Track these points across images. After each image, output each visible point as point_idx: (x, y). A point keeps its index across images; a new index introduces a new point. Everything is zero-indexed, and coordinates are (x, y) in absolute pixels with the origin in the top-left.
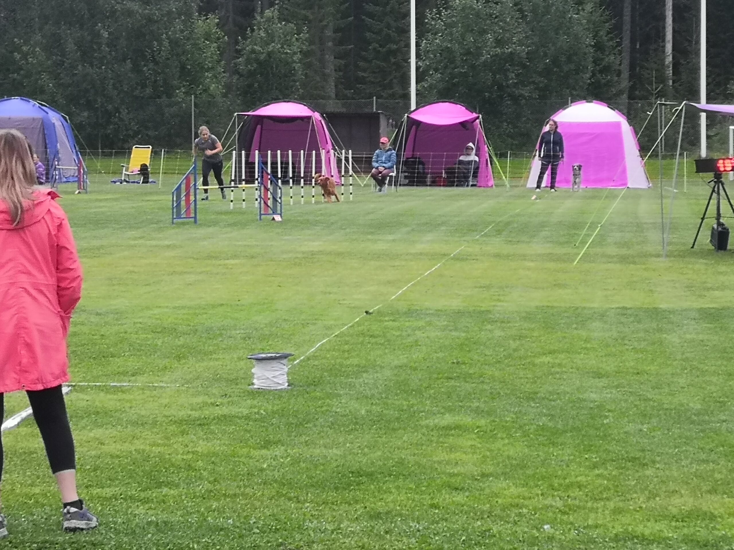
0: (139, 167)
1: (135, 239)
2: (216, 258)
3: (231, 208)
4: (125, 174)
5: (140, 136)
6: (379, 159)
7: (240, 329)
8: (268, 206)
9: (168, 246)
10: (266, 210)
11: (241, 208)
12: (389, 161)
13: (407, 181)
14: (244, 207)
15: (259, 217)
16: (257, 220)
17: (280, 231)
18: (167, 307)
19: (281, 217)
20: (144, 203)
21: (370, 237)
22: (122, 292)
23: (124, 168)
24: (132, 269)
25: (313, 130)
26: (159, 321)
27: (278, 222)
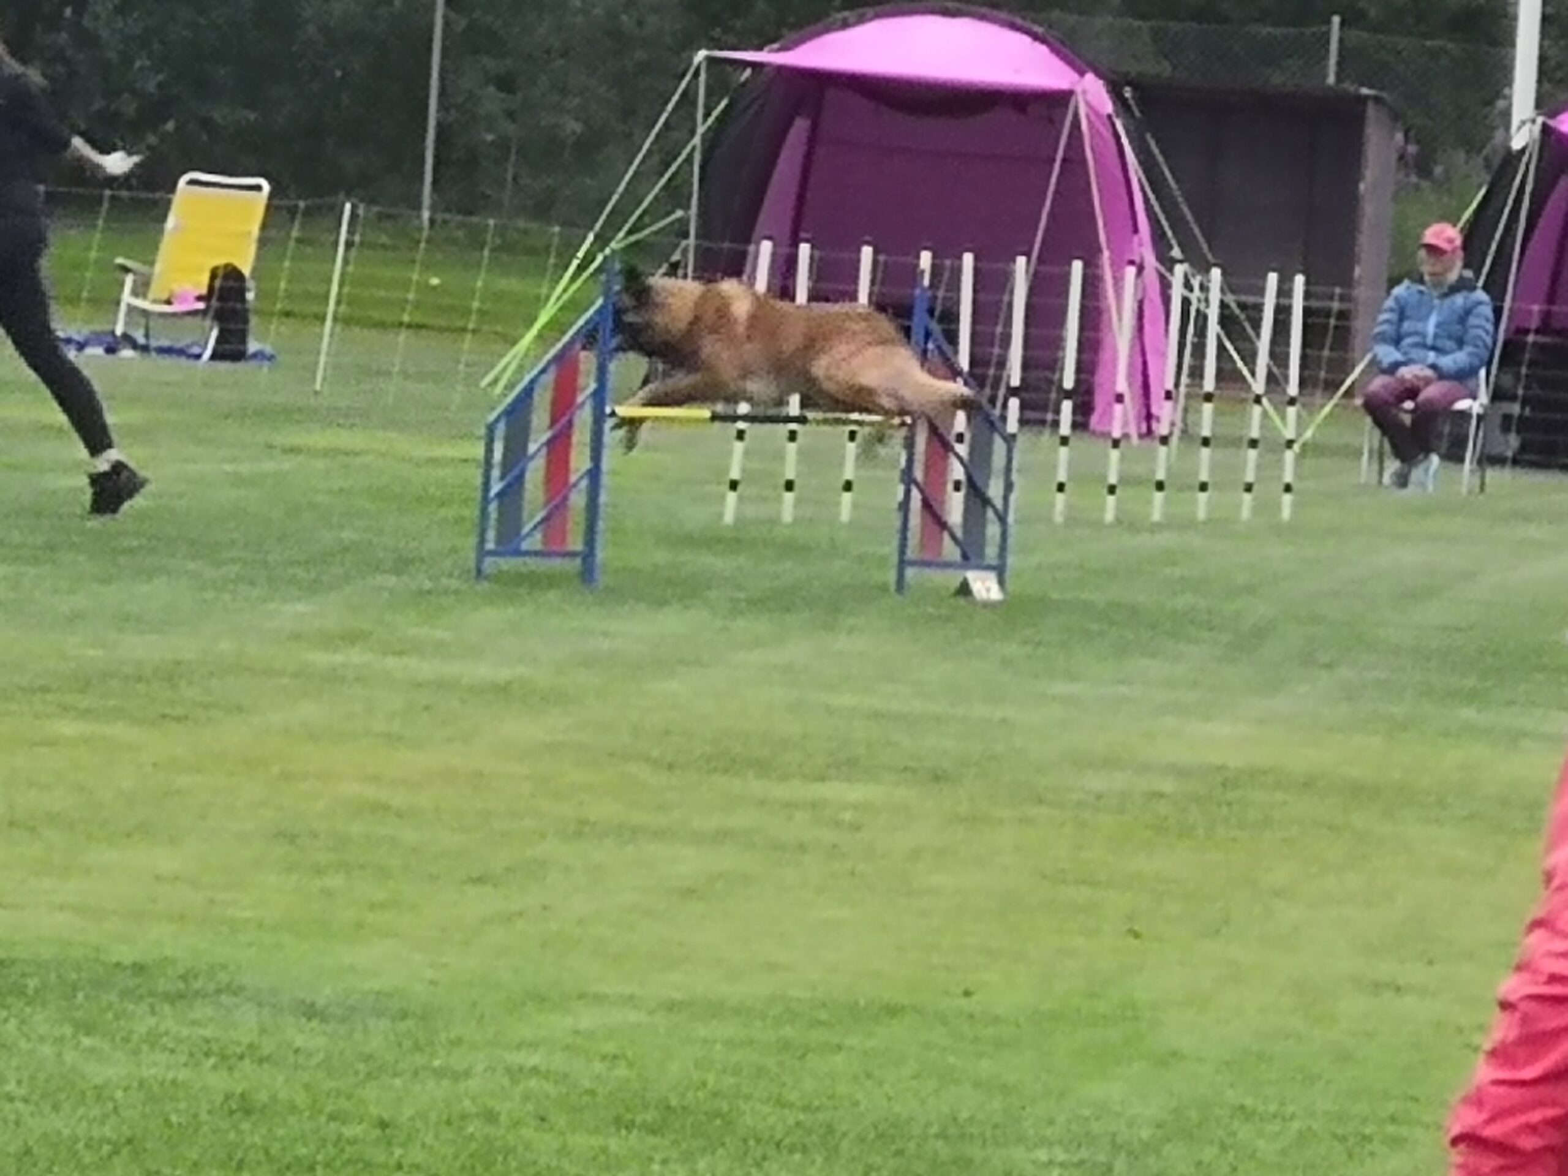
0: (205, 279)
1: (327, 640)
2: (762, 767)
3: (729, 517)
4: (131, 309)
5: (170, 126)
6: (1407, 326)
7: (1045, 1142)
8: (943, 525)
9: (502, 690)
10: (930, 541)
11: (774, 521)
12: (1460, 343)
13: (1514, 441)
14: (787, 516)
15: (892, 576)
16: (883, 588)
17: (1012, 649)
18: (630, 1000)
19: (1001, 582)
20: (287, 464)
21: (1468, 713)
22: (372, 907)
23: (129, 280)
24: (370, 792)
25: (1075, 161)
26: (621, 1071)
27: (988, 605)
